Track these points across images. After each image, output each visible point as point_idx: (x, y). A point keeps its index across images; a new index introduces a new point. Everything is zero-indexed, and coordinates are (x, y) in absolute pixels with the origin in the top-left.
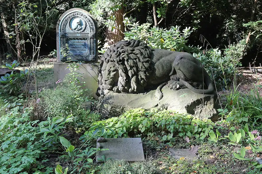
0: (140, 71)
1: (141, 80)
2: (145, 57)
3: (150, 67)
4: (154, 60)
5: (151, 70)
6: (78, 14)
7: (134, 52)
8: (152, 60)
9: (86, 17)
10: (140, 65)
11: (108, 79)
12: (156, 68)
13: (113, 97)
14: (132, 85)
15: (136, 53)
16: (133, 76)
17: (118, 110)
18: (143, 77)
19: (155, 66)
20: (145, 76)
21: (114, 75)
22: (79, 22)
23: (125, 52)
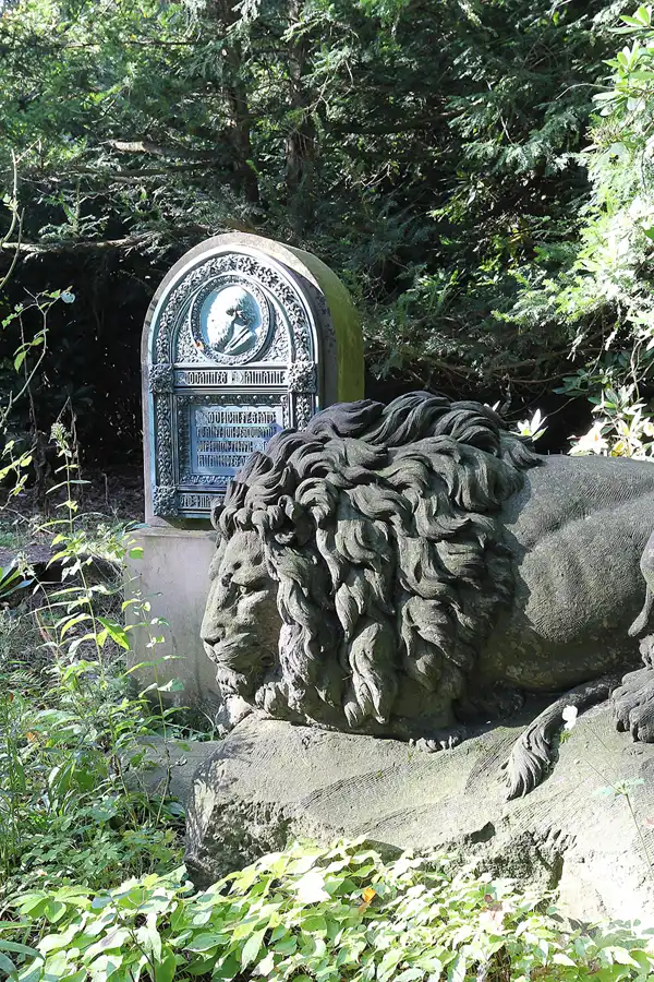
0: (413, 593)
1: (415, 656)
2: (452, 507)
3: (478, 570)
4: (522, 526)
5: (489, 590)
6: (233, 265)
7: (385, 473)
8: (509, 527)
9: (274, 280)
10: (411, 553)
11: (218, 633)
12: (527, 580)
13: (251, 745)
14: (356, 680)
15: (395, 481)
16: (358, 624)
17: (256, 830)
18: (429, 632)
19: (522, 569)
20: (439, 625)
21: (256, 609)
22: (239, 308)
23: (321, 473)
